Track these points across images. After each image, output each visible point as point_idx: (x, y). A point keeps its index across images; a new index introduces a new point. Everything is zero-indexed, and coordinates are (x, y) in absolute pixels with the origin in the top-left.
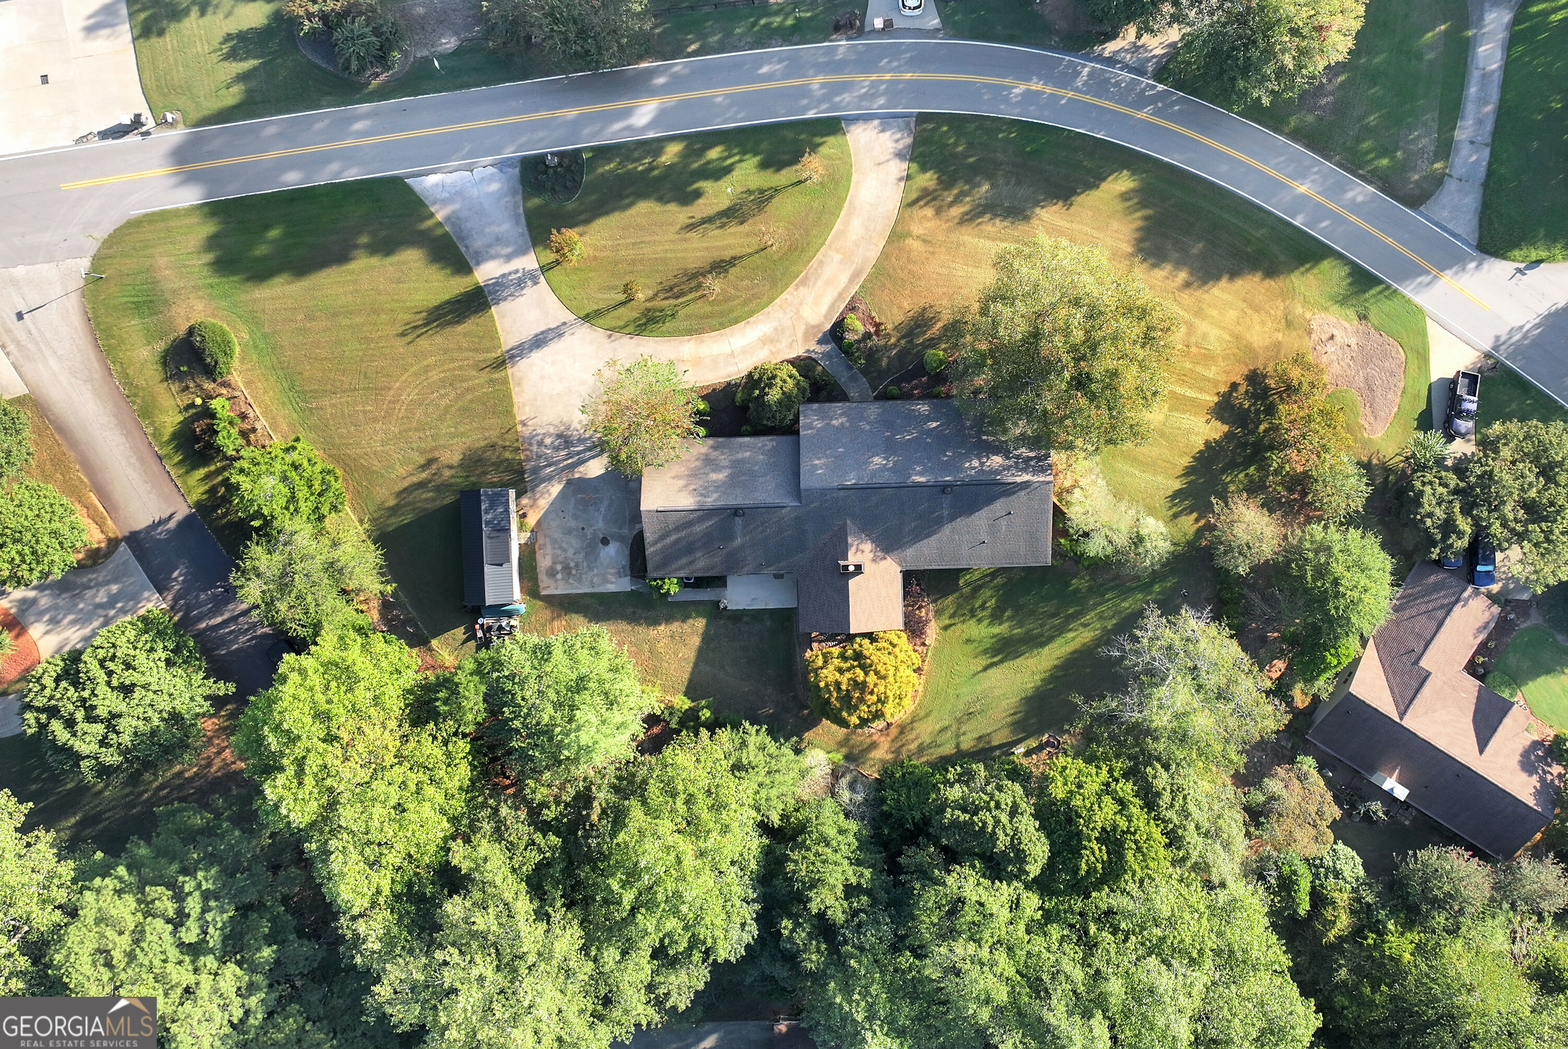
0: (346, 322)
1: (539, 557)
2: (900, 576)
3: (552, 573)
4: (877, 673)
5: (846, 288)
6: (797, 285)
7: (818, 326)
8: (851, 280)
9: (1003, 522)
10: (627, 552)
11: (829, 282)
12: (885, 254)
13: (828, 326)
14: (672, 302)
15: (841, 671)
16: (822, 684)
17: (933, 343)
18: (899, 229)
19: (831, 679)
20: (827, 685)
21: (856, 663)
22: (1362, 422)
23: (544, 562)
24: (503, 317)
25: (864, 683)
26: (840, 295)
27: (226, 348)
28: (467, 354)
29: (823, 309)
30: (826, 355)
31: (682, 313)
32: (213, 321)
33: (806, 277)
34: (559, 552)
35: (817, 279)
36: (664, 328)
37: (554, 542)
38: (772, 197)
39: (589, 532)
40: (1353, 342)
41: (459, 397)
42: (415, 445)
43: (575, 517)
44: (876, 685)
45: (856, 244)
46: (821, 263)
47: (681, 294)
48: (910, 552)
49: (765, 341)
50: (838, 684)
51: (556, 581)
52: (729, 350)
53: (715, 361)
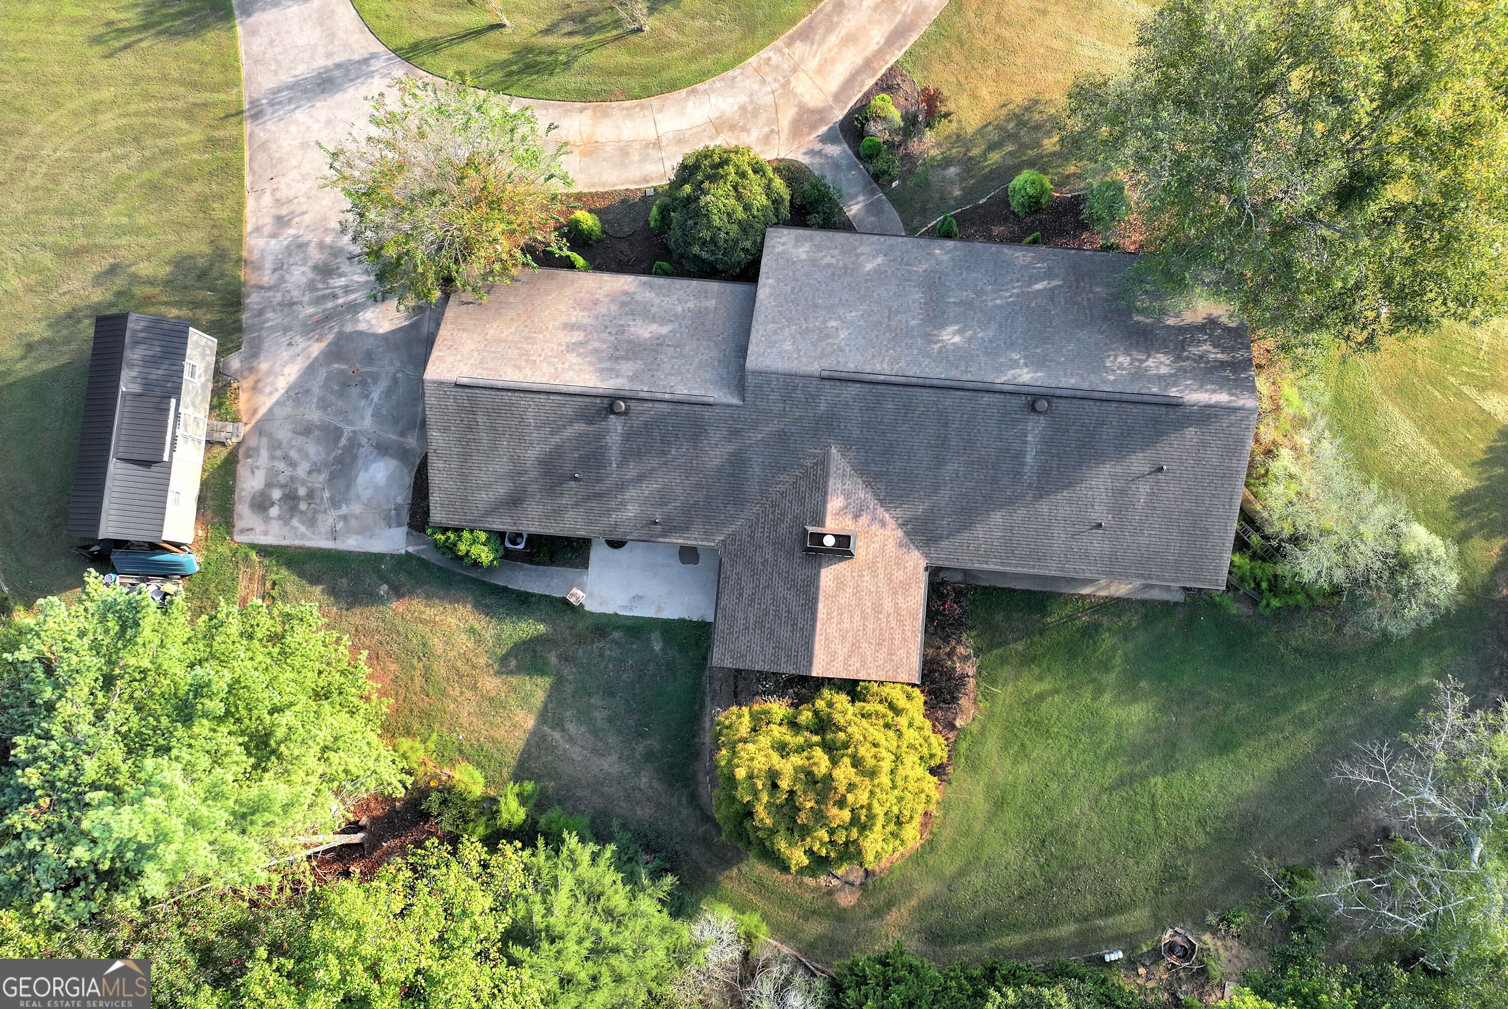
1: (242, 470)
2: (923, 579)
3: (261, 504)
5: (881, 53)
6: (791, 39)
7: (823, 110)
8: (891, 41)
9: (1143, 489)
11: (850, 39)
13: (839, 115)
15: (782, 749)
16: (741, 773)
19: (760, 763)
20: (750, 777)
21: (816, 739)
23: (250, 481)
24: (254, 37)
25: (829, 778)
26: (868, 63)
28: (174, 89)
29: (834, 83)
30: (830, 162)
31: (583, 61)
33: (809, 26)
34: (281, 465)
35: (828, 31)
39: (344, 433)
43: (324, 405)
47: (598, 30)
49: (724, 123)
50: (773, 778)
51: (267, 520)
52: (651, 135)
53: (624, 151)
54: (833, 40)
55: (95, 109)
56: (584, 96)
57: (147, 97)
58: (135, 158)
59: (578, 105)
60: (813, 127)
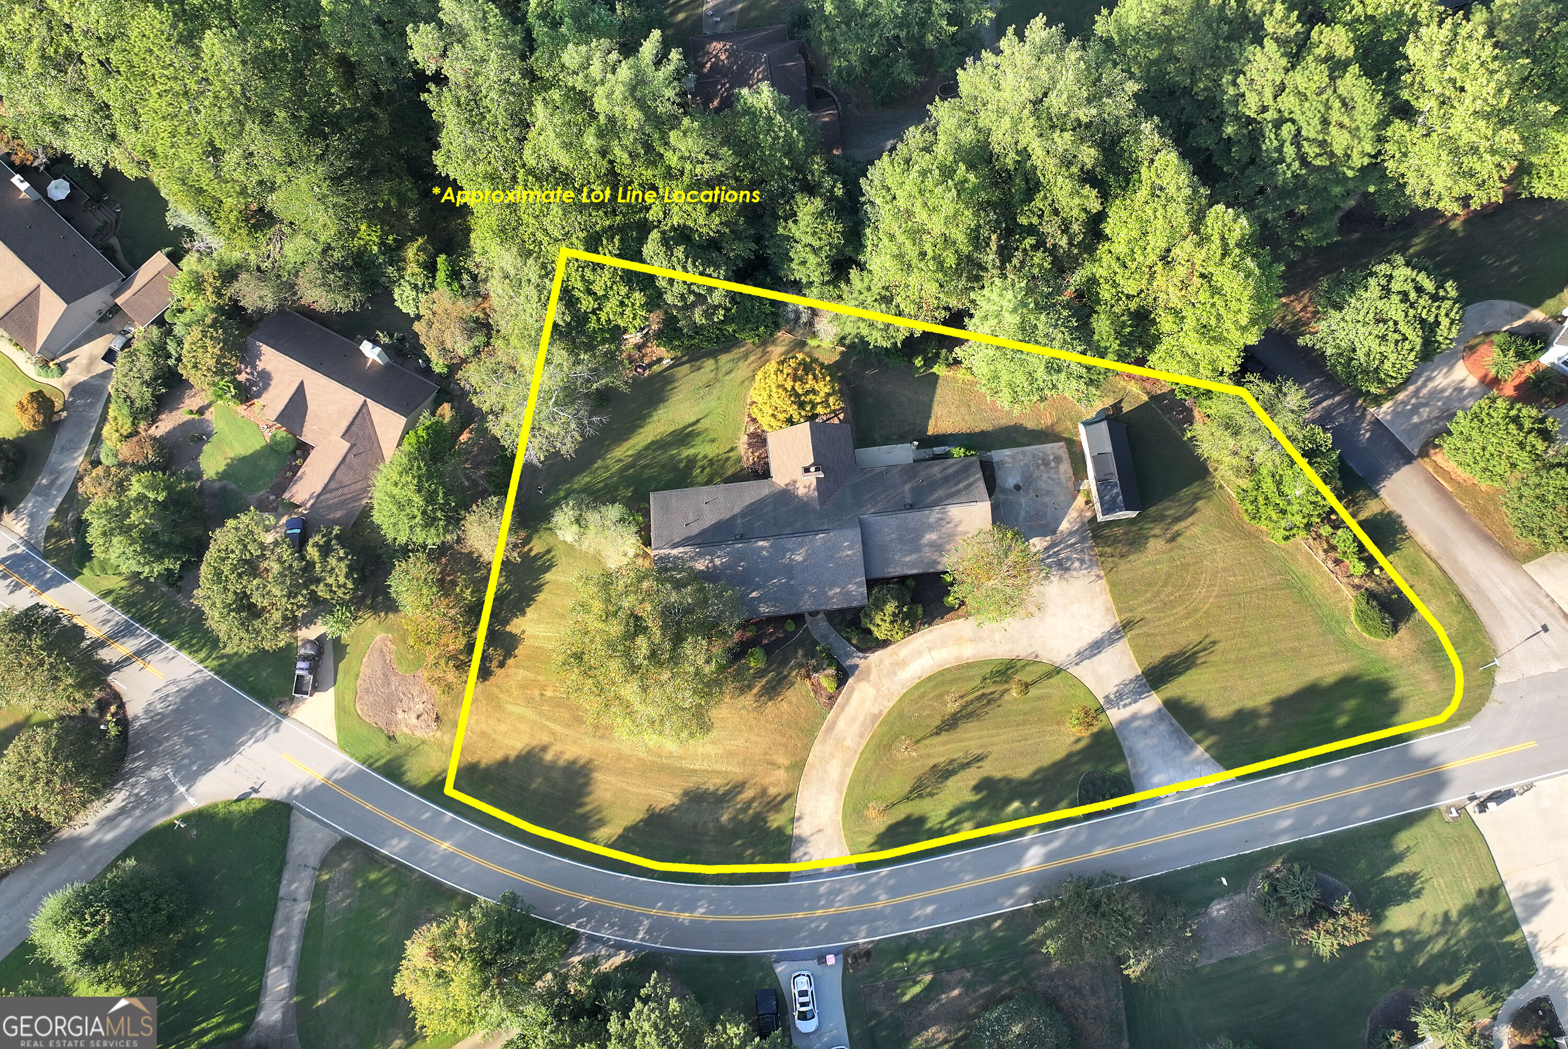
0: (1265, 649)
1: (1070, 471)
2: (772, 474)
3: (1058, 459)
4: (786, 389)
5: (838, 716)
6: (880, 714)
7: (859, 680)
8: (834, 723)
9: (691, 518)
10: (998, 481)
11: (854, 719)
12: (807, 748)
13: (850, 681)
14: (987, 691)
16: (828, 378)
17: (761, 674)
18: (797, 773)
21: (802, 397)
22: (393, 647)
23: (1066, 468)
24: (1130, 666)
26: (842, 709)
27: (1362, 616)
28: (1157, 631)
29: (856, 696)
30: (849, 655)
31: (978, 681)
32: (1379, 640)
33: (873, 722)
34: (1054, 476)
35: (864, 722)
36: (991, 667)
37: (1059, 484)
38: (911, 792)
39: (1032, 494)
40: (400, 715)
41: (1158, 593)
42: (1188, 552)
43: (1045, 505)
44: (785, 380)
45: (832, 755)
46: (862, 736)
47: (979, 698)
48: (766, 491)
49: (903, 664)
51: (1053, 454)
52: (933, 652)
53: (944, 643)
54: (861, 718)
55: (1188, 615)
56: (969, 666)
57: (1168, 624)
58: (1163, 596)
59: (970, 661)
60: (861, 671)
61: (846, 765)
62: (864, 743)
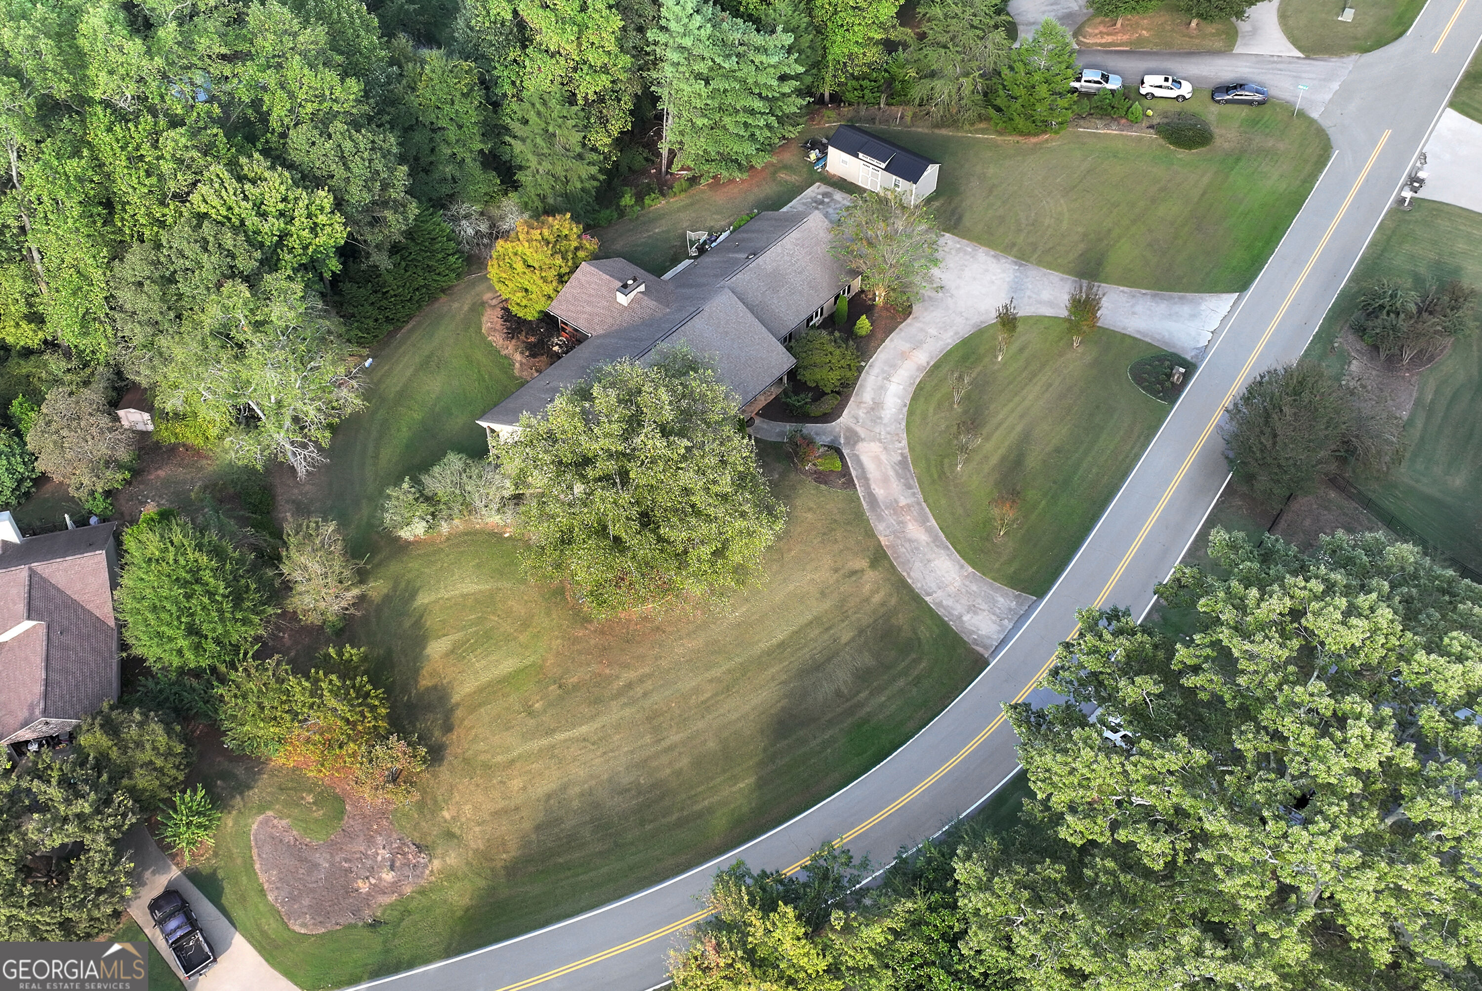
1: (847, 195)
3: (826, 194)
5: (867, 487)
6: (904, 457)
7: (854, 445)
8: (871, 495)
12: (870, 533)
13: (846, 452)
18: (885, 564)
22: (287, 822)
23: (839, 195)
24: (1061, 280)
30: (820, 432)
33: (906, 468)
34: (838, 206)
35: (898, 474)
40: (365, 887)
41: (1018, 224)
45: (902, 523)
51: (817, 194)
52: (893, 379)
53: (894, 366)
54: (891, 473)
55: (1059, 220)
56: (937, 366)
57: (1053, 236)
59: (932, 363)
60: (846, 438)
61: (923, 521)
62: (917, 490)
